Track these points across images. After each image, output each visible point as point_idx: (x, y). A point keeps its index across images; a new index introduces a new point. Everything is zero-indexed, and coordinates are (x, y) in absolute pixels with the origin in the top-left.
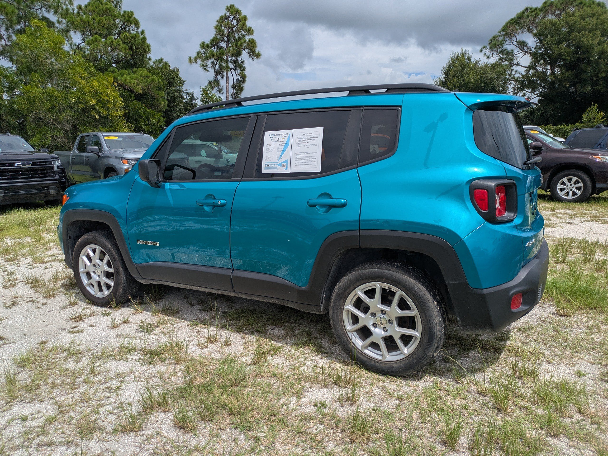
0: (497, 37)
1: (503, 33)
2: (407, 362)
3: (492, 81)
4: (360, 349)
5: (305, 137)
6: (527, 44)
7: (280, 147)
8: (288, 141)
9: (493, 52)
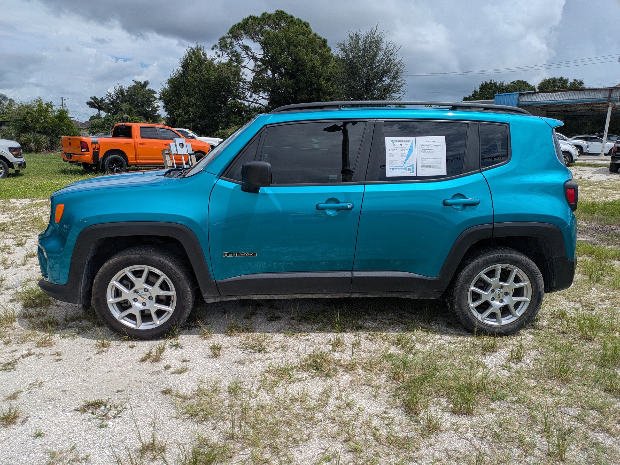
0: (227, 38)
1: (231, 35)
2: (519, 322)
3: (229, 80)
4: (481, 320)
5: (428, 144)
6: (250, 49)
7: (403, 152)
8: (412, 146)
9: (223, 51)
